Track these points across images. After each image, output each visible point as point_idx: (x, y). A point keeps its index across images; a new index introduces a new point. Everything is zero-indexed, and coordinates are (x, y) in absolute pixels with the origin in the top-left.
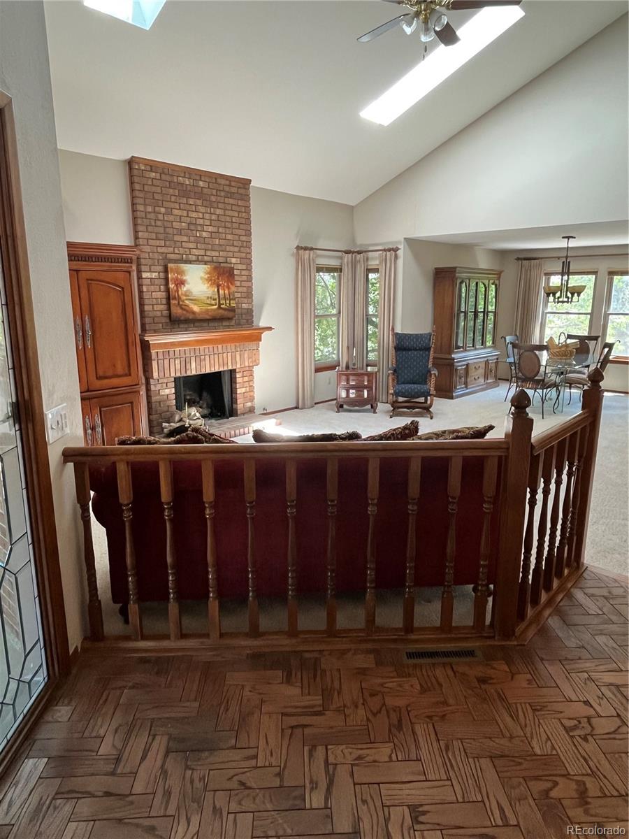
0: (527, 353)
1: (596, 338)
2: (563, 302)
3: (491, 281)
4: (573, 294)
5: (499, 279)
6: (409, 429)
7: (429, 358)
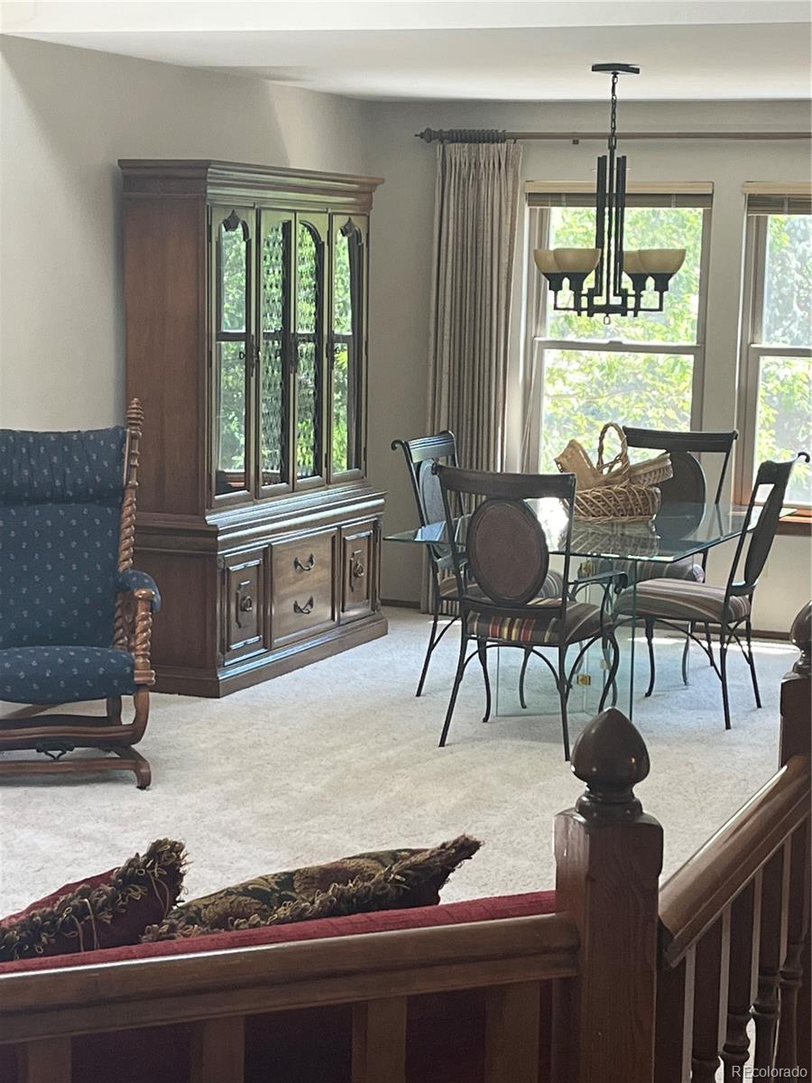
0: (493, 509)
1: (721, 443)
2: (608, 309)
3: (339, 222)
4: (639, 285)
5: (365, 209)
6: (144, 881)
7: (118, 531)
